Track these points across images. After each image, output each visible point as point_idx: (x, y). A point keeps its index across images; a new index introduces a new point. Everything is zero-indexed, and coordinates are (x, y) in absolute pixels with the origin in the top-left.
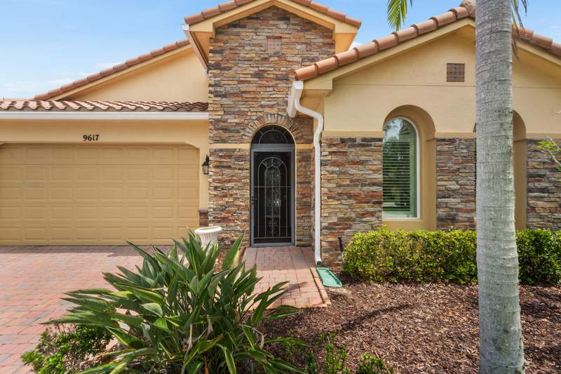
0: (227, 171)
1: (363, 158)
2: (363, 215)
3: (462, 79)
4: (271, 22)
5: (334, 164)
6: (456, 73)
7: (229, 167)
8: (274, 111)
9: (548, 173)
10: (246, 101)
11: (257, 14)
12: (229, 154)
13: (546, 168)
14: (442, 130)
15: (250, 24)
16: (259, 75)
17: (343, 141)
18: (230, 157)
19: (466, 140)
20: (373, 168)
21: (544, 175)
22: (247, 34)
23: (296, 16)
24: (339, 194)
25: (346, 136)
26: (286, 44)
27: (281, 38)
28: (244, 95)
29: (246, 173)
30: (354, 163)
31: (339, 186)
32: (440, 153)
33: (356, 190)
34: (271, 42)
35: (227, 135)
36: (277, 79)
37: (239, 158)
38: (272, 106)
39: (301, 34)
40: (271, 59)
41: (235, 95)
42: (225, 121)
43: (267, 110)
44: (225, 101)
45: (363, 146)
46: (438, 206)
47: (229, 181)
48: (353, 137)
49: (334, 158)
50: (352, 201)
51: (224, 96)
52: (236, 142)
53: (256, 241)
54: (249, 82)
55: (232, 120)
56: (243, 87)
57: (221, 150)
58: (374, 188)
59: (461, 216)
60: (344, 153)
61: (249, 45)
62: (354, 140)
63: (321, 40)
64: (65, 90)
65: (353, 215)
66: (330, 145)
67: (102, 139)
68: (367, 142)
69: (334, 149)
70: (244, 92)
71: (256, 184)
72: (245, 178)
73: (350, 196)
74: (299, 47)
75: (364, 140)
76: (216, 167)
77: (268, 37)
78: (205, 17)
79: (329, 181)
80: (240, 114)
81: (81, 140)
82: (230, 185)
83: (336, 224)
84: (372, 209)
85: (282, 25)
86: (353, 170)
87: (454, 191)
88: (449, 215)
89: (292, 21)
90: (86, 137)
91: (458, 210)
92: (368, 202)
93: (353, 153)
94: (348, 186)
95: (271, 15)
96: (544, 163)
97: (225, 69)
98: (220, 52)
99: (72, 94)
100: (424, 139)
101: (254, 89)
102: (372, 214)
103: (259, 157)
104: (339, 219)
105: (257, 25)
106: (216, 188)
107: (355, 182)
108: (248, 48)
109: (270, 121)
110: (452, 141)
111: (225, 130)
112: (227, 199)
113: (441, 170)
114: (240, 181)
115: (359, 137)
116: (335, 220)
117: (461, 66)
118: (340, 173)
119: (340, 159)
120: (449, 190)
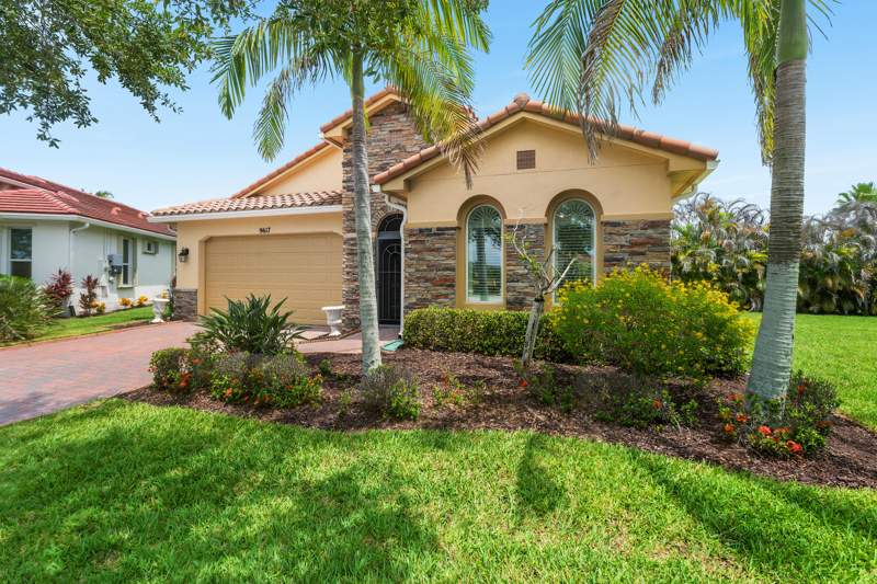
1: (437, 246)
2: (438, 297)
3: (533, 166)
4: (393, 117)
5: (416, 252)
6: (526, 160)
9: (626, 257)
11: (381, 110)
13: (624, 252)
14: (512, 216)
15: (375, 121)
16: (383, 168)
17: (421, 231)
19: (535, 226)
20: (446, 254)
21: (623, 259)
22: (373, 131)
24: (418, 278)
25: (423, 227)
26: (406, 136)
27: (400, 130)
30: (430, 250)
31: (417, 270)
33: (432, 275)
34: (394, 135)
40: (394, 152)
45: (439, 235)
46: (507, 290)
48: (429, 227)
49: (414, 246)
50: (428, 284)
57: (352, 239)
59: (529, 299)
60: (422, 242)
61: (374, 141)
62: (430, 230)
64: (253, 188)
65: (429, 297)
66: (410, 235)
67: (272, 232)
68: (441, 231)
69: (414, 238)
71: (380, 269)
73: (427, 280)
75: (438, 229)
76: (349, 255)
77: (391, 131)
78: (335, 124)
79: (409, 265)
81: (258, 232)
83: (415, 304)
84: (444, 292)
85: (403, 118)
86: (429, 257)
87: (522, 275)
88: (517, 298)
89: (411, 114)
90: (261, 230)
91: (527, 294)
92: (441, 285)
93: (430, 242)
94: (425, 270)
95: (393, 110)
96: (622, 246)
99: (257, 192)
102: (446, 296)
103: (383, 244)
104: (418, 300)
105: (381, 122)
106: (348, 273)
107: (431, 267)
108: (373, 144)
109: (392, 209)
113: (510, 256)
115: (434, 227)
116: (414, 300)
117: (532, 153)
118: (419, 259)
119: (418, 247)
120: (518, 275)
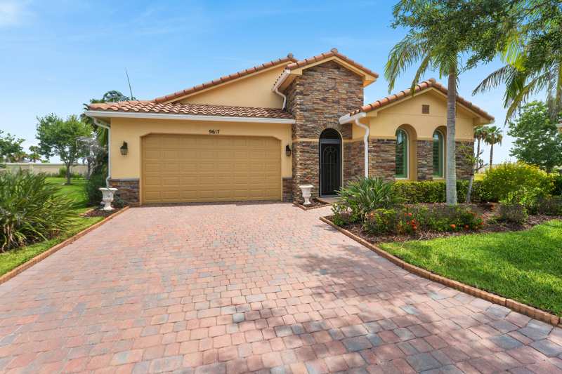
0: (307, 155)
1: (387, 149)
2: (387, 177)
3: (428, 113)
4: (331, 70)
5: (375, 152)
6: (426, 109)
7: (308, 152)
8: (332, 120)
10: (317, 114)
11: (323, 64)
12: (308, 144)
14: (420, 136)
15: (319, 69)
16: (324, 100)
17: (379, 140)
18: (308, 146)
19: (428, 141)
20: (392, 154)
22: (317, 75)
23: (343, 67)
24: (377, 166)
25: (380, 138)
26: (338, 82)
27: (335, 79)
28: (317, 111)
29: (317, 156)
30: (383, 151)
31: (377, 162)
32: (419, 147)
33: (384, 165)
34: (330, 81)
35: (307, 133)
36: (333, 102)
37: (314, 147)
38: (331, 118)
39: (346, 77)
40: (331, 91)
41: (310, 110)
42: (306, 126)
43: (329, 120)
44: (306, 114)
45: (387, 143)
46: (418, 172)
47: (308, 160)
48: (383, 138)
49: (375, 149)
50: (383, 170)
51: (306, 111)
52: (312, 137)
53: (323, 194)
54: (318, 104)
55: (310, 125)
56: (316, 106)
57: (304, 142)
58: (393, 163)
59: (428, 176)
60: (379, 147)
61: (319, 82)
62: (383, 140)
63: (357, 82)
66: (373, 143)
67: (221, 133)
68: (389, 141)
69: (374, 145)
70: (316, 109)
71: (322, 162)
72: (316, 158)
73: (382, 167)
74: (345, 85)
75: (388, 140)
76: (301, 152)
77: (328, 78)
78: (299, 66)
79: (372, 159)
80: (314, 121)
81: (208, 133)
82: (309, 162)
84: (391, 174)
85: (336, 71)
86: (383, 155)
87: (425, 165)
88: (423, 176)
89: (341, 70)
90: (211, 131)
91: (427, 174)
92: (389, 170)
93: (383, 147)
94: (381, 162)
97: (305, 95)
98: (303, 85)
100: (411, 140)
101: (321, 108)
102: (391, 176)
103: (324, 146)
105: (323, 71)
106: (301, 164)
107: (384, 160)
108: (318, 84)
109: (330, 126)
110: (424, 141)
111: (306, 130)
112: (307, 171)
113: (419, 155)
114: (313, 160)
115: (385, 139)
117: (428, 106)
118: (377, 156)
119: (378, 149)
120: (422, 164)
